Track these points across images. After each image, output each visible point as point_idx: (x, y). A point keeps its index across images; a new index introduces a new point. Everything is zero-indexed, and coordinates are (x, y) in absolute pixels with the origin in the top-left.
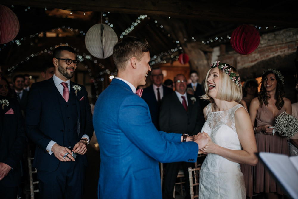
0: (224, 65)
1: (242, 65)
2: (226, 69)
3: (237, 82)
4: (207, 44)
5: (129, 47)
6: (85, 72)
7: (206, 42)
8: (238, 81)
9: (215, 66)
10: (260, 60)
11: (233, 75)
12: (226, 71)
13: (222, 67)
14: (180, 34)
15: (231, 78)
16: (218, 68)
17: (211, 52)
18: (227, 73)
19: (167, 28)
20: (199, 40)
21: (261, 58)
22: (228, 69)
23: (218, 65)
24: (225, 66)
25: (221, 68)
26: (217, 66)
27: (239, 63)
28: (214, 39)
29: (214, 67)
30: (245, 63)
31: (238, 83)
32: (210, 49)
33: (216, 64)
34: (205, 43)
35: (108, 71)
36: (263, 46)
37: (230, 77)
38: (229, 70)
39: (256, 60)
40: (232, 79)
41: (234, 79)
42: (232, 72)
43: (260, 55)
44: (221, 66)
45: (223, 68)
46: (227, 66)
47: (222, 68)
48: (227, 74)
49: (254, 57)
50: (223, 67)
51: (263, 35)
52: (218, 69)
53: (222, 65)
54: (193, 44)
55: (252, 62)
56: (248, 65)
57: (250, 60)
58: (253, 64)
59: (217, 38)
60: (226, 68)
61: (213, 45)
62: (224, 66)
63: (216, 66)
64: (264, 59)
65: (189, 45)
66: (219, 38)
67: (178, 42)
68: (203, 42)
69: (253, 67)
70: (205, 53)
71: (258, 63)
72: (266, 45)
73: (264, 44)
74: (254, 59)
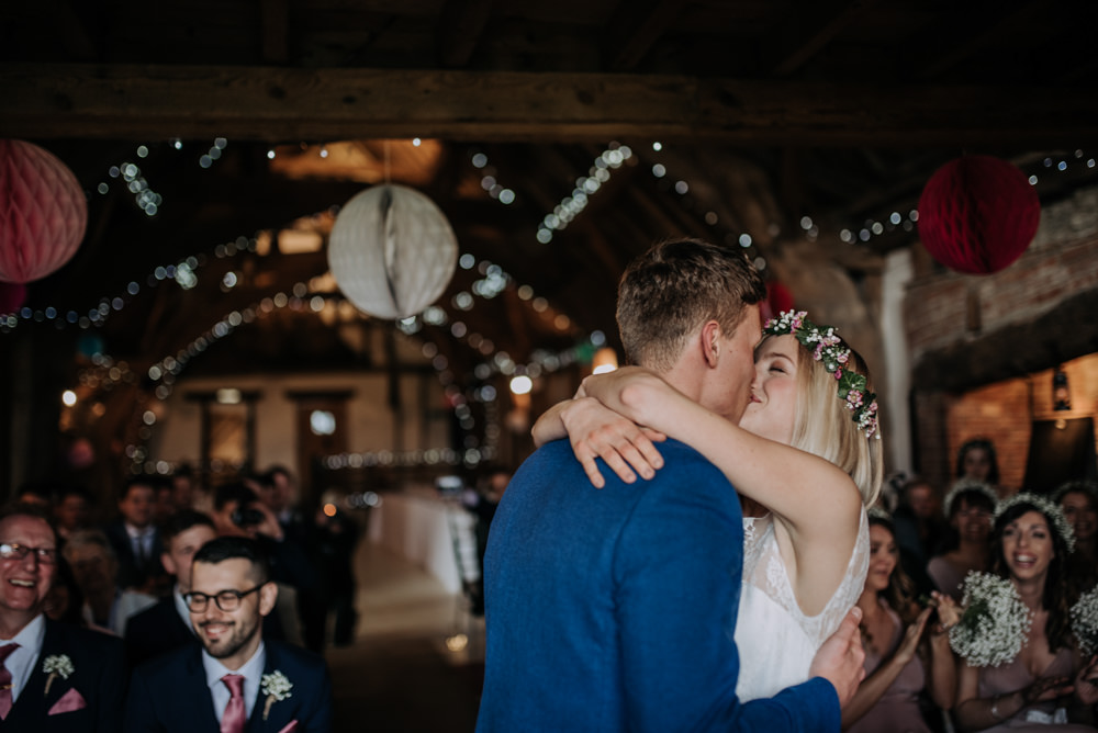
0: (823, 330)
1: (1002, 313)
2: (829, 351)
3: (862, 416)
4: (859, 241)
5: (695, 279)
6: (425, 371)
7: (856, 233)
8: (870, 413)
9: (784, 327)
10: (1071, 291)
11: (854, 382)
12: (827, 359)
13: (814, 337)
14: (755, 212)
15: (844, 392)
16: (797, 338)
17: (878, 273)
18: (831, 366)
19: (703, 190)
20: (828, 230)
21: (1078, 283)
22: (839, 354)
23: (799, 325)
24: (830, 334)
25: (809, 340)
26: (793, 330)
27: (987, 306)
28: (885, 222)
29: (781, 332)
30: (1012, 307)
31: (867, 422)
32: (875, 262)
33: (790, 320)
34: (853, 242)
35: (505, 364)
36: (1082, 234)
37: (840, 387)
38: (842, 357)
39: (1055, 293)
40: (846, 398)
41: (855, 398)
42: (852, 369)
43: (1072, 272)
44: (809, 334)
45: (818, 343)
46: (834, 338)
47: (815, 340)
48: (828, 369)
49: (1048, 279)
50: (820, 337)
51: (1079, 194)
52: (797, 342)
53: (816, 330)
54: (803, 247)
55: (1040, 299)
56: (1022, 313)
57: (1031, 292)
58: (1046, 306)
59: (896, 218)
60: (830, 347)
61: (884, 246)
62: (825, 336)
63: (788, 330)
64: (1086, 286)
65: (790, 253)
66: (905, 217)
67: (746, 241)
68: (846, 236)
69: (1044, 321)
70: (856, 275)
71: (1063, 304)
72: (1092, 230)
73: (1087, 225)
74: (1047, 290)
